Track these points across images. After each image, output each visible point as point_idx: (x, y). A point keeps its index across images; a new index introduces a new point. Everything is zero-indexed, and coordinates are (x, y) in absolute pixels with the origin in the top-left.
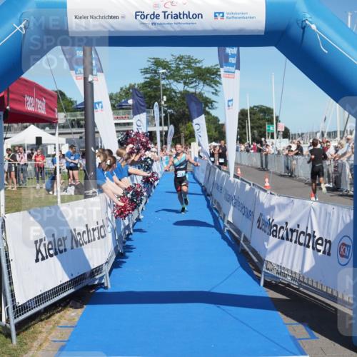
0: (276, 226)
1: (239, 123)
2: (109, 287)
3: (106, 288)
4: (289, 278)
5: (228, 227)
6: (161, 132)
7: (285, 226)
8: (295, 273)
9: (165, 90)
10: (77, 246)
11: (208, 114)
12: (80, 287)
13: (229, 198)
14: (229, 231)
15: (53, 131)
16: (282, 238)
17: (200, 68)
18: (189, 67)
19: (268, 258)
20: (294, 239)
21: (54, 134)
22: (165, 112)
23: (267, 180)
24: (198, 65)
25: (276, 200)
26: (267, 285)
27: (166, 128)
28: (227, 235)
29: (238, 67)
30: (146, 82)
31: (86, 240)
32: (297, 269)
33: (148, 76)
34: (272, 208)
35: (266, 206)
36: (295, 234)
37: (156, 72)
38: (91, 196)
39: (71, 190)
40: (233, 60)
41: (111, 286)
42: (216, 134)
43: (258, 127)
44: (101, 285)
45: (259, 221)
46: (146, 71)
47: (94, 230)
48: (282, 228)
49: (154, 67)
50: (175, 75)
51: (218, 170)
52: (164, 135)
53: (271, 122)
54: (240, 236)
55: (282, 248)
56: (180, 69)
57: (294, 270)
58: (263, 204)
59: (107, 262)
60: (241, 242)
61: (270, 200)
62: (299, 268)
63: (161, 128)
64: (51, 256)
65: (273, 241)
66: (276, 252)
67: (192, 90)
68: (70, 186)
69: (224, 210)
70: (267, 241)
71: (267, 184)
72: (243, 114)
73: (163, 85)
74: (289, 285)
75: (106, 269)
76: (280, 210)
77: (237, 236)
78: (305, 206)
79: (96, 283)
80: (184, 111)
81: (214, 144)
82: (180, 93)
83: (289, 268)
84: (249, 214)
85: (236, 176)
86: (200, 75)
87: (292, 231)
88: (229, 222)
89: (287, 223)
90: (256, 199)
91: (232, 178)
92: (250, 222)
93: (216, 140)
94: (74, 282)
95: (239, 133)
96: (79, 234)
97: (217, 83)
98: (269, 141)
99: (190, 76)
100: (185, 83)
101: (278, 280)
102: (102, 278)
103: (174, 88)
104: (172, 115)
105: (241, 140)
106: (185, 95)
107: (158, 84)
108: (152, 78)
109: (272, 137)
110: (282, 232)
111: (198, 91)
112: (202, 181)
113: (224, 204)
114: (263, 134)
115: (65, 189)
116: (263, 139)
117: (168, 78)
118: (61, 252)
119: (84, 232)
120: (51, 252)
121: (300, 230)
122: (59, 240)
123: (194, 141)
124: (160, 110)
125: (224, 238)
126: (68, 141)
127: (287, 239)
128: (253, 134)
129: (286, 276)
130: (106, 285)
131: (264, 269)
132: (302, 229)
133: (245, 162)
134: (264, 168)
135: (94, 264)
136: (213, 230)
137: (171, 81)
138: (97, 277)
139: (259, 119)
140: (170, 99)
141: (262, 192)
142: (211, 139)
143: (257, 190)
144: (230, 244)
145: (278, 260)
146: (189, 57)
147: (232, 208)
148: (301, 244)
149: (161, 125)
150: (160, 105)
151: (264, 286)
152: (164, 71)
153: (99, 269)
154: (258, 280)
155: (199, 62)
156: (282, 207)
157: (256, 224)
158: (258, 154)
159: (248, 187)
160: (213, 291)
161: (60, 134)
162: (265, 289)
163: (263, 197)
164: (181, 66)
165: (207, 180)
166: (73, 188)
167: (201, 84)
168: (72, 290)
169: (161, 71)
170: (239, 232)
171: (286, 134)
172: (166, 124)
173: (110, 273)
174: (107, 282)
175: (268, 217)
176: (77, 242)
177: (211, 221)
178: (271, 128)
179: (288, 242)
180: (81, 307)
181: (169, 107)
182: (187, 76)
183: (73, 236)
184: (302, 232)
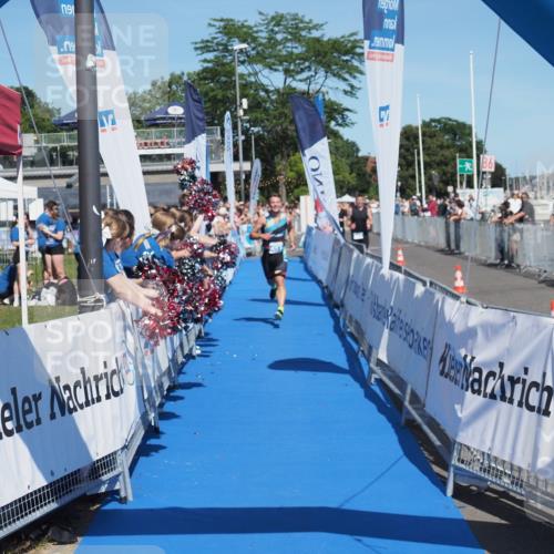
0: (478, 370)
1: (401, 156)
2: (130, 498)
3: (123, 500)
4: (506, 480)
5: (379, 374)
6: (237, 175)
7: (497, 371)
8: (520, 470)
9: (245, 86)
10: (63, 414)
11: (334, 135)
12: (68, 498)
13: (380, 313)
14: (380, 382)
15: (11, 173)
16: (493, 396)
17: (318, 40)
18: (297, 38)
19: (464, 437)
20: (517, 397)
21: (13, 179)
22: (245, 132)
23: (459, 274)
24: (315, 34)
25: (479, 315)
26: (460, 493)
27: (246, 166)
28: (376, 389)
29: (400, 39)
30: (205, 70)
31: (82, 399)
32: (522, 461)
33: (210, 56)
34: (471, 333)
35: (458, 328)
36: (518, 387)
37: (226, 49)
38: (93, 309)
39: (49, 296)
40: (390, 24)
41: (134, 496)
42: (352, 179)
43: (440, 164)
44: (113, 494)
45: (443, 359)
46: (205, 47)
47: (97, 379)
48: (492, 374)
49: (222, 38)
50: (265, 54)
51: (356, 253)
52: (243, 181)
53: (466, 152)
54: (404, 391)
55: (491, 416)
56: (277, 43)
57: (517, 463)
58: (451, 325)
59: (125, 447)
60: (407, 403)
61: (466, 316)
62: (529, 459)
63: (236, 166)
64: (9, 433)
65: (473, 401)
66: (479, 425)
67: (302, 87)
68: (47, 287)
69: (369, 337)
70: (461, 402)
71: (460, 283)
72: (408, 136)
73: (242, 76)
74: (505, 494)
75: (124, 462)
76: (487, 338)
77: (397, 391)
78: (538, 327)
79: (103, 489)
80: (285, 131)
81: (348, 198)
82: (277, 91)
83: (506, 458)
84: (422, 346)
85: (394, 267)
86: (318, 54)
87: (513, 381)
88: (379, 363)
89: (501, 365)
90: (437, 314)
91: (386, 270)
92: (424, 363)
93: (351, 192)
94: (56, 488)
95: (400, 177)
96: (67, 387)
97: (355, 71)
98: (463, 193)
99: (299, 57)
100: (287, 72)
101: (482, 485)
102: (115, 480)
103: (265, 81)
104: (259, 138)
105: (404, 190)
106: (288, 96)
107: (231, 73)
108: (217, 62)
109: (470, 185)
110: (491, 382)
111: (314, 88)
112: (322, 276)
113: (369, 323)
114: (450, 179)
115: (36, 295)
116: (450, 189)
117: (250, 60)
118: (29, 426)
119: (77, 384)
120: (10, 425)
121: (530, 379)
122: (26, 400)
123: (306, 192)
124: (235, 127)
125: (370, 395)
126: (42, 193)
127: (503, 398)
128: (429, 178)
129: (500, 474)
130: (123, 494)
131: (454, 461)
132: (534, 376)
133: (413, 235)
134: (452, 249)
135: (98, 452)
136: (348, 378)
137: (258, 67)
138: (105, 478)
139: (442, 147)
140: (256, 105)
141: (449, 301)
142: (342, 188)
143: (439, 296)
144: (382, 409)
145: (482, 441)
146: (295, 17)
147: (386, 332)
148: (531, 408)
149: (236, 158)
150: (234, 117)
151: (455, 496)
152: (244, 46)
153: (108, 462)
154: (441, 483)
155: (316, 27)
156: (492, 331)
157: (436, 367)
158: (440, 221)
159: (419, 289)
160: (347, 507)
161: (26, 178)
162: (457, 503)
163: (452, 310)
164: (279, 37)
165: (335, 273)
166: (53, 290)
167: (322, 73)
168: (53, 506)
169: (238, 46)
170: (401, 384)
171: (498, 178)
172: (247, 158)
173: (131, 469)
174: (125, 487)
175: (463, 352)
176: (62, 405)
177: (342, 361)
178: (468, 165)
179: (505, 405)
180: (71, 541)
181: (254, 123)
182: (290, 58)
183: (54, 392)
184: (534, 384)
